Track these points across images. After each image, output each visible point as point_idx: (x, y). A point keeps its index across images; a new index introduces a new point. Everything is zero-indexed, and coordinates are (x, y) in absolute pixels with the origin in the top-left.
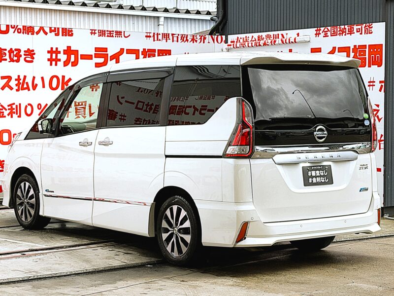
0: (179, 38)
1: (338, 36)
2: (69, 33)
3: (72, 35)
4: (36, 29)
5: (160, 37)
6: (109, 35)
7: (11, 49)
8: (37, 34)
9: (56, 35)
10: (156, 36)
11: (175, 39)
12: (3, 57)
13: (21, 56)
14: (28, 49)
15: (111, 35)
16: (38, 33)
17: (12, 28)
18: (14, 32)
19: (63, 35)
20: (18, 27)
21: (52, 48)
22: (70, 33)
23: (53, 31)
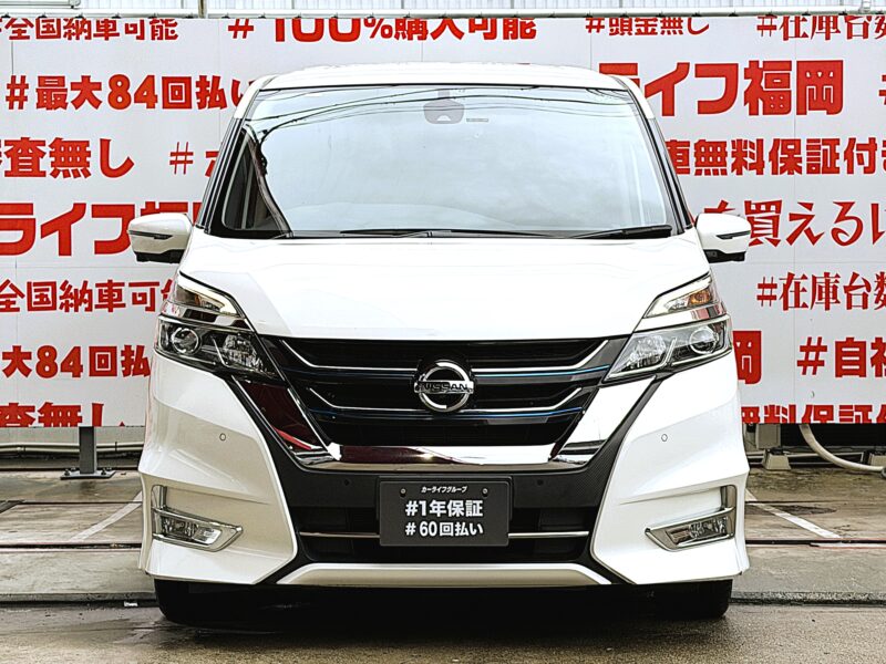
0: (872, 26)
2: (523, 31)
3: (532, 35)
4: (433, 25)
5: (806, 27)
6: (643, 29)
8: (434, 38)
9: (487, 37)
10: (792, 27)
11: (858, 29)
15: (650, 29)
16: (436, 35)
17: (367, 24)
18: (373, 36)
19: (506, 37)
20: (384, 23)
22: (528, 31)
23: (479, 27)
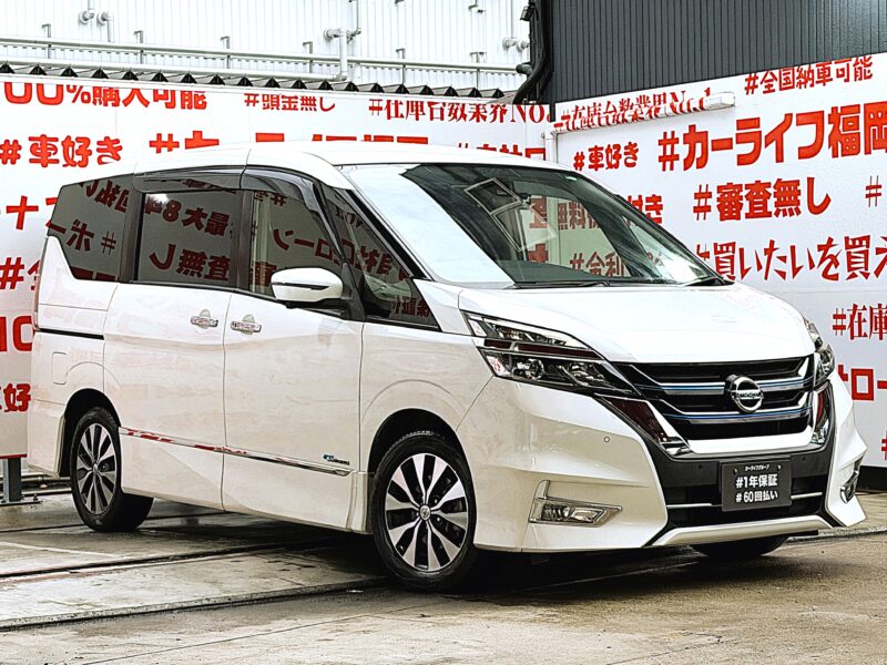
0: (446, 112)
1: (796, 89)
2: (196, 102)
3: (204, 106)
4: (124, 95)
5: (402, 109)
6: (287, 105)
7: (69, 138)
8: (126, 105)
9: (168, 106)
10: (393, 108)
11: (436, 112)
12: (50, 154)
13: (90, 153)
14: (107, 138)
15: (292, 105)
16: (127, 102)
17: (69, 90)
18: (74, 101)
19: (183, 107)
20: (84, 89)
21: (159, 136)
22: (200, 102)
23: (162, 98)
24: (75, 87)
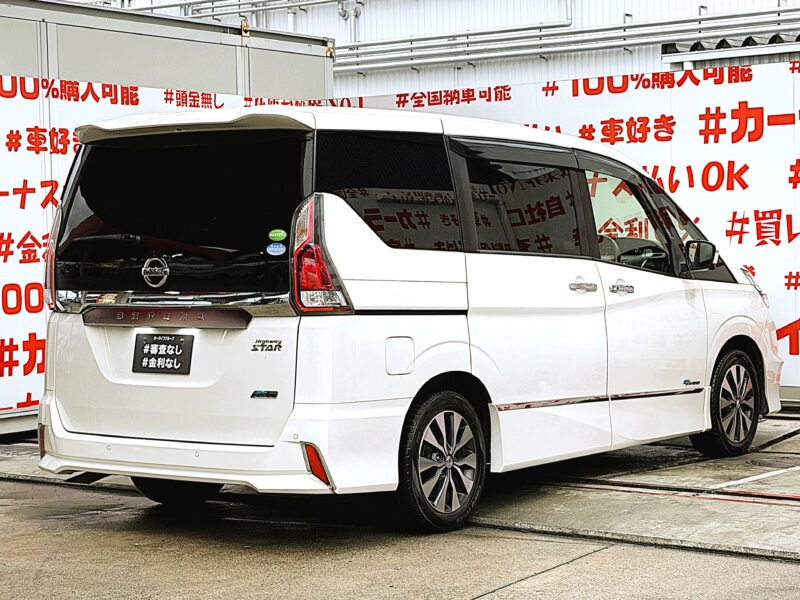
2: (743, 75)
3: (750, 78)
4: (678, 77)
7: (632, 119)
8: (679, 86)
9: (716, 82)
12: (617, 134)
13: (649, 130)
14: (663, 116)
16: (680, 83)
17: (633, 79)
18: (637, 87)
19: (730, 81)
20: (644, 77)
21: (708, 109)
22: (746, 75)
23: (711, 76)
24: (637, 75)
